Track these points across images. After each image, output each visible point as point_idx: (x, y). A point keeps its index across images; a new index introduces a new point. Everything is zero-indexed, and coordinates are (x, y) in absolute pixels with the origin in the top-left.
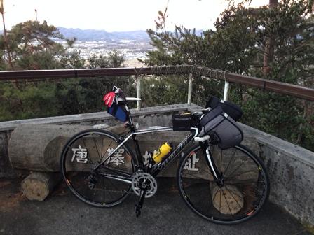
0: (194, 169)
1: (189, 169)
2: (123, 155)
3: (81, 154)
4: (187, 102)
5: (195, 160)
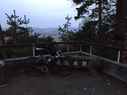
1: (85, 65)
2: (69, 62)
5: (86, 63)
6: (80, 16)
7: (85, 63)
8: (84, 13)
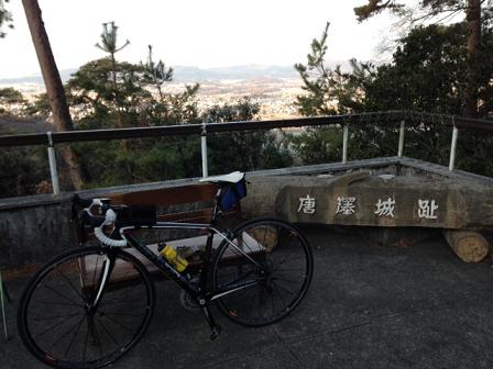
0: (432, 217)
1: (427, 217)
2: (354, 203)
3: (308, 204)
4: (396, 154)
5: (434, 207)
6: (379, 4)
7: (429, 204)
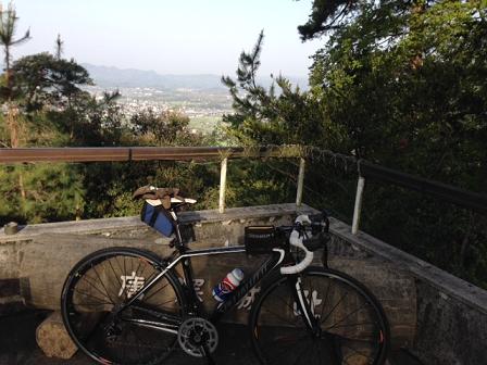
3: (134, 285)
5: (316, 302)
6: (324, 24)
8: (345, 12)
